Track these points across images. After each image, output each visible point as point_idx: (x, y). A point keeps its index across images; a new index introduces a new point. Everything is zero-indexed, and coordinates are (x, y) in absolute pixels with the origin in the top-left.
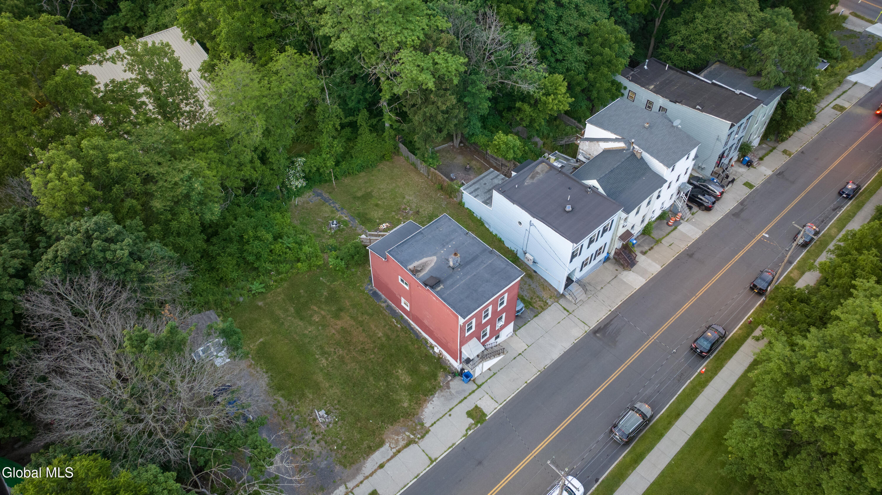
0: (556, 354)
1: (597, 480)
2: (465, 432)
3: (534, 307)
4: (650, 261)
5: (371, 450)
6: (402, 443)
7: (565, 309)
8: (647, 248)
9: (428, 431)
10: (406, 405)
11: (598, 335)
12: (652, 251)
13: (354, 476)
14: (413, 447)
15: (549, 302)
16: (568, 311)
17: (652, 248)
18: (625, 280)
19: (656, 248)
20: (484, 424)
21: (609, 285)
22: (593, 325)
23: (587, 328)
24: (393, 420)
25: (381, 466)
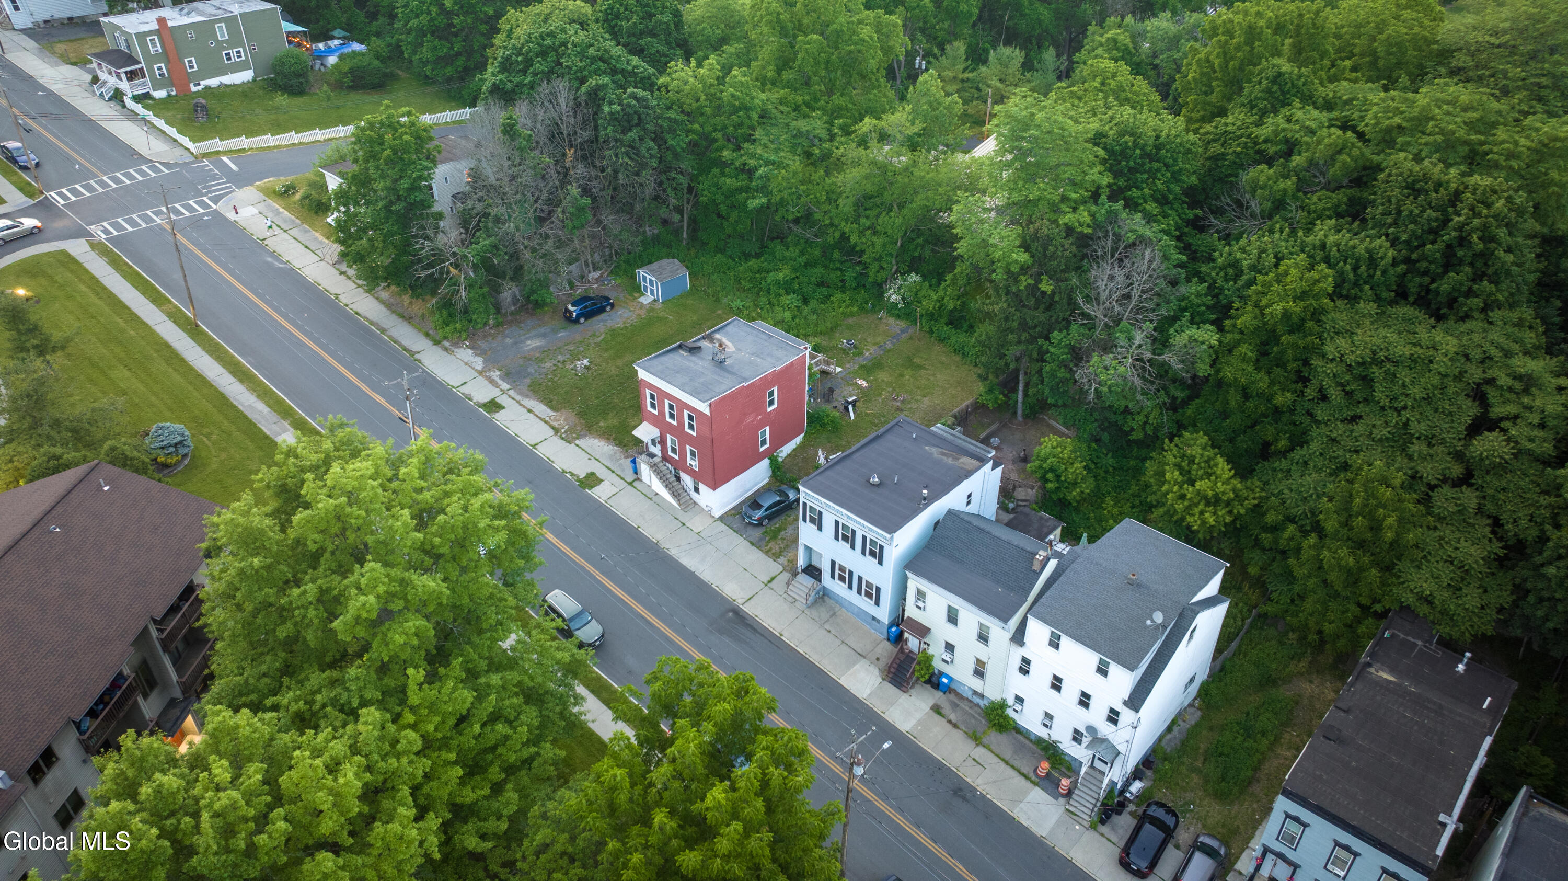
0: (689, 561)
2: (567, 471)
3: (768, 542)
4: (918, 716)
5: (549, 403)
6: (556, 424)
7: (773, 579)
8: (953, 717)
9: (569, 442)
10: (602, 424)
11: (731, 614)
12: (949, 726)
13: (520, 393)
14: (552, 432)
15: (782, 560)
16: (769, 582)
17: (955, 726)
18: (857, 667)
19: (957, 735)
20: (580, 487)
21: (838, 642)
22: (748, 609)
23: (739, 601)
24: (581, 415)
25: (530, 411)
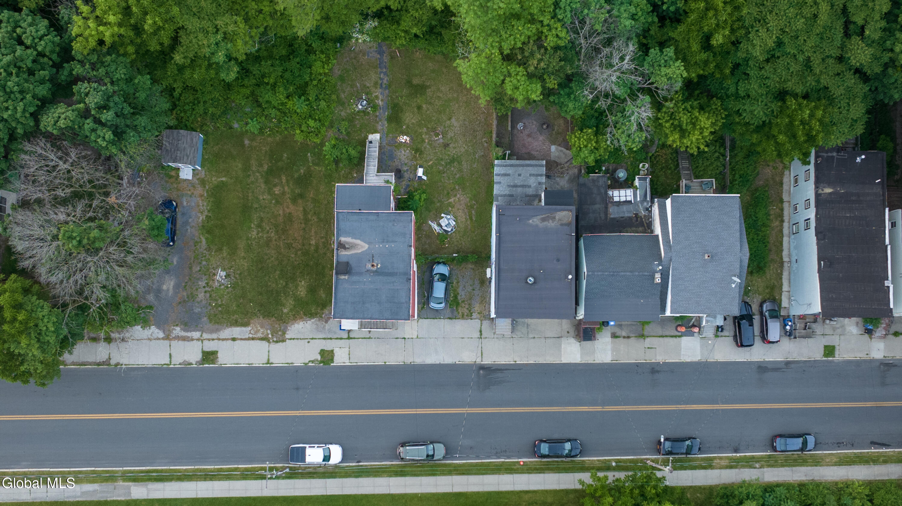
0: (432, 359)
1: (358, 462)
2: (307, 362)
3: (457, 310)
4: (609, 347)
5: (236, 323)
6: (260, 335)
7: (481, 331)
8: (624, 334)
9: (283, 341)
10: (285, 311)
11: (481, 372)
12: (626, 340)
13: (211, 332)
14: (265, 344)
15: (475, 315)
16: (481, 335)
17: (628, 337)
18: (563, 346)
19: (632, 341)
20: (326, 366)
21: (543, 340)
22: (487, 361)
23: (479, 361)
24: (267, 314)
25: (234, 339)
